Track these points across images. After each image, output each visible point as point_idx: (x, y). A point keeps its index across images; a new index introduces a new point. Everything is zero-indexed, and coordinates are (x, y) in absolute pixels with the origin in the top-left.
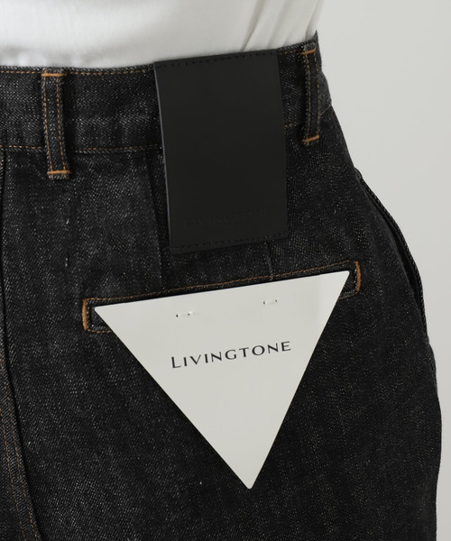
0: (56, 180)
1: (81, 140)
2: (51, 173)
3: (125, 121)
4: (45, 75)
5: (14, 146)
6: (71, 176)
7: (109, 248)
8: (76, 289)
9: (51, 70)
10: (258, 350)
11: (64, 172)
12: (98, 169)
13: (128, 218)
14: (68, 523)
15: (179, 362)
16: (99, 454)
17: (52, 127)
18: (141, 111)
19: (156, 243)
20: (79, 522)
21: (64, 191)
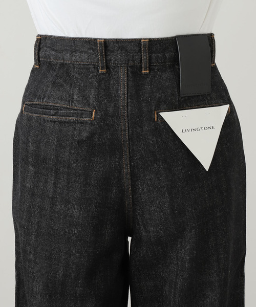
0: (145, 74)
1: (154, 61)
2: (143, 72)
3: (167, 55)
4: (143, 40)
5: (131, 63)
6: (150, 72)
7: (163, 94)
8: (153, 108)
9: (145, 39)
10: (206, 128)
11: (148, 71)
12: (158, 70)
13: (168, 85)
14: (143, 190)
15: (184, 131)
16: (157, 164)
17: (145, 57)
18: (171, 51)
19: (177, 93)
20: (147, 189)
21: (147, 78)
